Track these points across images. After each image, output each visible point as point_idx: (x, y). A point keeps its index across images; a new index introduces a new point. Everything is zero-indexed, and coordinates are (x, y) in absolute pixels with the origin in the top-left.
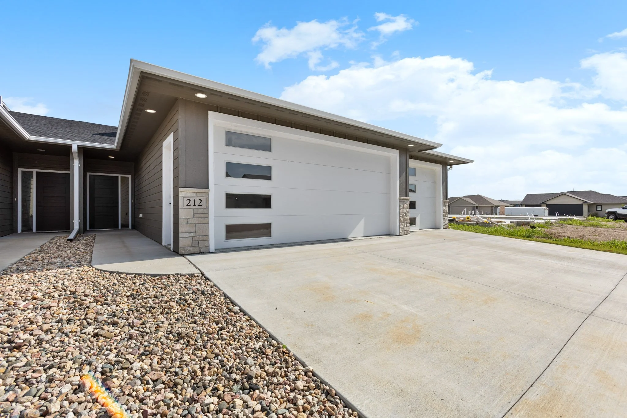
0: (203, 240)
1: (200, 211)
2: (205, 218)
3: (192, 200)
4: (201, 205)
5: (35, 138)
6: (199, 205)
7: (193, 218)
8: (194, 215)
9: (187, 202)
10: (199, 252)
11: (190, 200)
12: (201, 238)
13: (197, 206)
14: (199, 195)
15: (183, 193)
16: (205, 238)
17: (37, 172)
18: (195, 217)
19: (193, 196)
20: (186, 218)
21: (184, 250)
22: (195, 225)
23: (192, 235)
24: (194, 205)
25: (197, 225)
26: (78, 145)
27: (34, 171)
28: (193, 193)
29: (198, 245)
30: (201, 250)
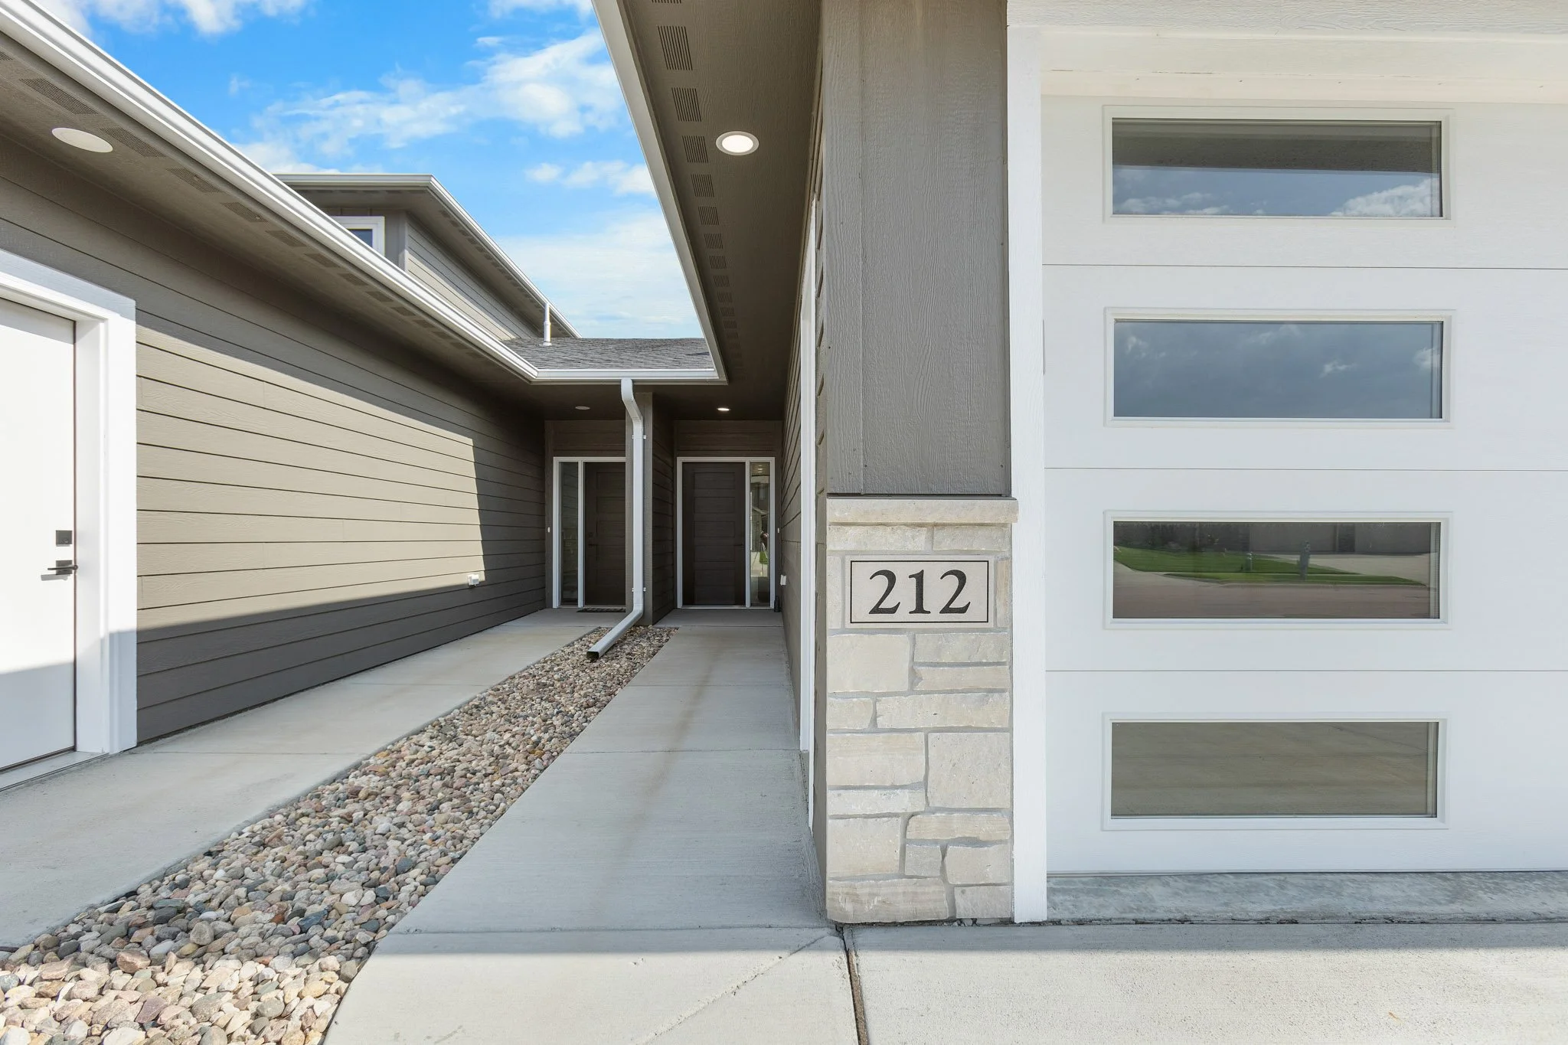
0: (974, 842)
1: (958, 646)
2: (991, 691)
3: (902, 572)
4: (963, 610)
5: (547, 375)
6: (947, 610)
7: (912, 690)
8: (914, 676)
9: (871, 590)
10: (945, 915)
11: (891, 578)
12: (960, 827)
13: (934, 615)
14: (947, 542)
15: (851, 530)
16: (982, 827)
17: (586, 464)
18: (920, 687)
19: (910, 547)
20: (867, 694)
21: (855, 898)
22: (919, 737)
23: (903, 802)
24: (920, 609)
25: (932, 736)
26: (633, 381)
27: (581, 460)
28: (909, 533)
29: (943, 869)
30: (960, 901)
